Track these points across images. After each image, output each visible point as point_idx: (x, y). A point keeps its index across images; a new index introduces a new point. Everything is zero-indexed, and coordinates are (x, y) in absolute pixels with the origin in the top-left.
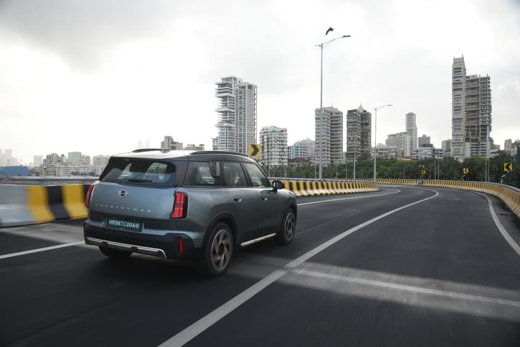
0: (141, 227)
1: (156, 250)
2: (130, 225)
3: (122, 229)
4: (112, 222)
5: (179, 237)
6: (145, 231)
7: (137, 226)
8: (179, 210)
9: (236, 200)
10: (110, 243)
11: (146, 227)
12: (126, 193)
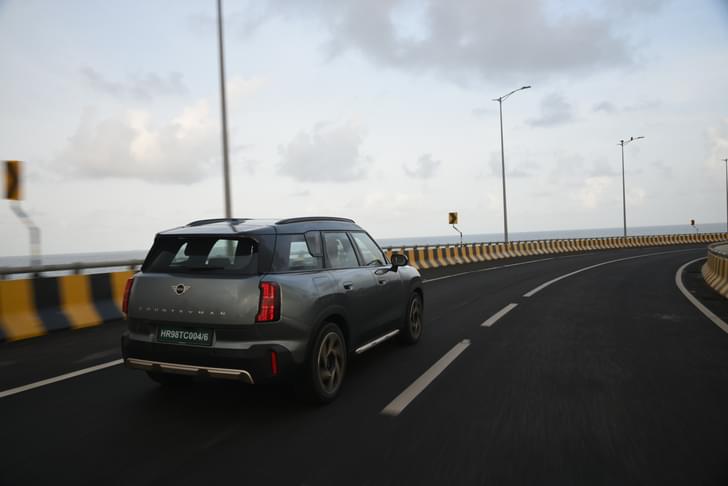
0: (211, 337)
1: (237, 372)
2: (193, 336)
3: (182, 343)
4: (166, 333)
5: (270, 349)
6: (218, 345)
7: (206, 337)
8: (269, 309)
9: (347, 287)
10: (164, 365)
11: (219, 339)
12: (185, 288)
